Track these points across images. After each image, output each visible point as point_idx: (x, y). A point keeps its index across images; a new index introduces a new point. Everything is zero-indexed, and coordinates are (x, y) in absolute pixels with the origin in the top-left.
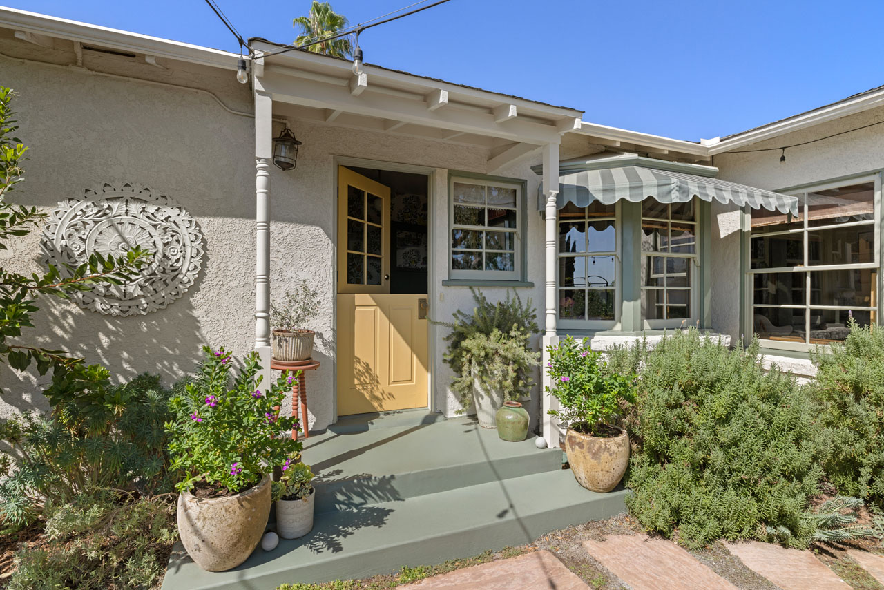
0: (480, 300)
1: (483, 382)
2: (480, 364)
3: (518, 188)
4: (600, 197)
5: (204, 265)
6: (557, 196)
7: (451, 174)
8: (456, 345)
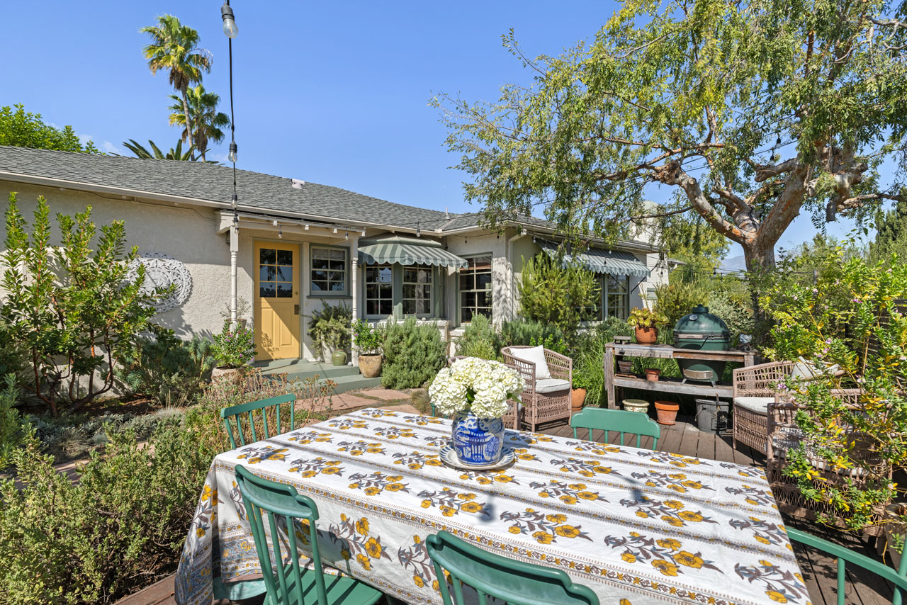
0: (325, 305)
1: (326, 341)
2: (324, 333)
3: (346, 250)
4: (378, 260)
5: (191, 289)
6: (358, 261)
7: (311, 244)
8: (313, 326)
